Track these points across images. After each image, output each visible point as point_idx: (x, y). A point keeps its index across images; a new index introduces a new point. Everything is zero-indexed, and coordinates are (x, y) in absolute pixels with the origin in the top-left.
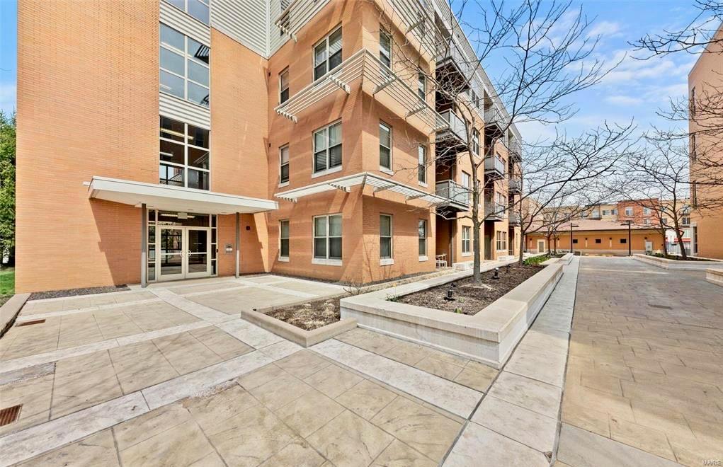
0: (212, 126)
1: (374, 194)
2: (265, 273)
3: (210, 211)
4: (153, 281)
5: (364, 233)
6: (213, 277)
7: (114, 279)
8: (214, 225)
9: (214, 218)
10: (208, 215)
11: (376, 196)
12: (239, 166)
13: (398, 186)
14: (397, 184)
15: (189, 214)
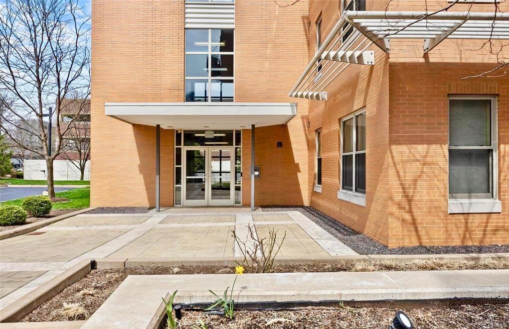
0: (237, 23)
1: (426, 56)
2: (303, 206)
3: (234, 126)
4: (179, 206)
5: (393, 141)
6: (236, 207)
7: (149, 201)
8: (238, 142)
9: (238, 134)
10: (232, 131)
11: (431, 60)
12: (267, 65)
13: (470, 23)
14: (465, 18)
15: (216, 132)
